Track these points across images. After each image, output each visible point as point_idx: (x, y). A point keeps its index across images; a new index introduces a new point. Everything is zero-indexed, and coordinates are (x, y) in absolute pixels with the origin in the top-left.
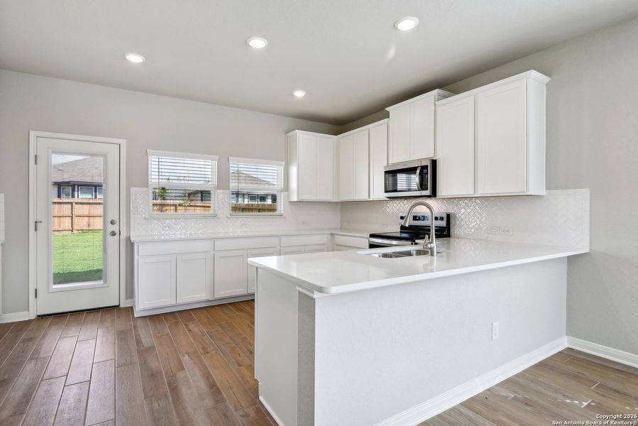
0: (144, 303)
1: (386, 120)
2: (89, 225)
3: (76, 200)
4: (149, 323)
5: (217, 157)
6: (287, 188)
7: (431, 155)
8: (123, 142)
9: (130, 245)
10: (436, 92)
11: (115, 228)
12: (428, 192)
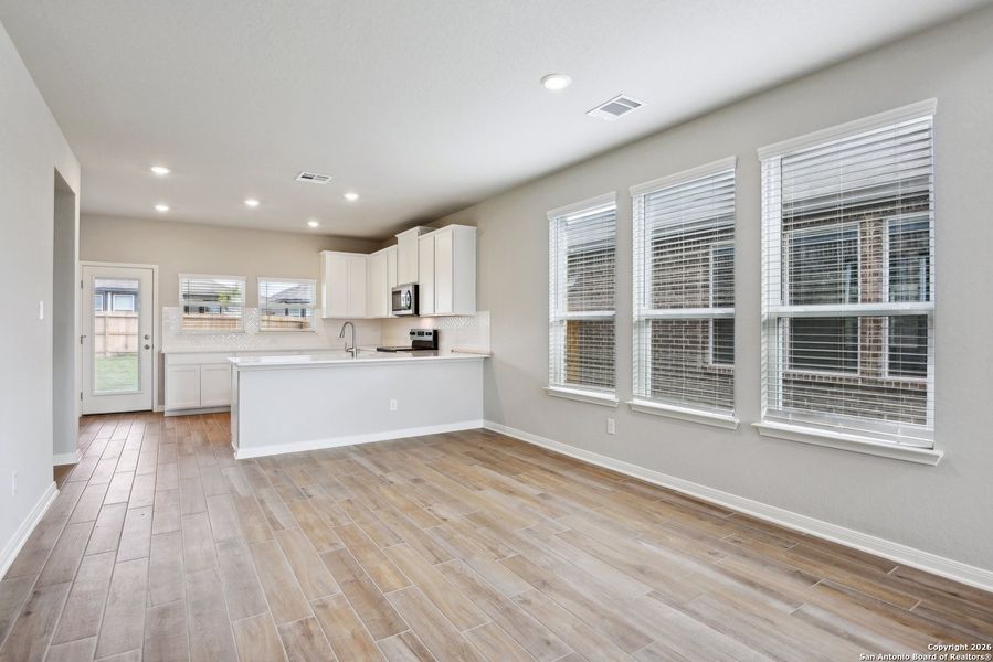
0: (172, 403)
1: (395, 246)
2: (126, 347)
3: (109, 313)
4: (176, 422)
5: (244, 278)
6: (319, 305)
7: (414, 281)
8: (156, 267)
9: (162, 357)
10: (417, 228)
11: (149, 342)
12: (410, 312)
